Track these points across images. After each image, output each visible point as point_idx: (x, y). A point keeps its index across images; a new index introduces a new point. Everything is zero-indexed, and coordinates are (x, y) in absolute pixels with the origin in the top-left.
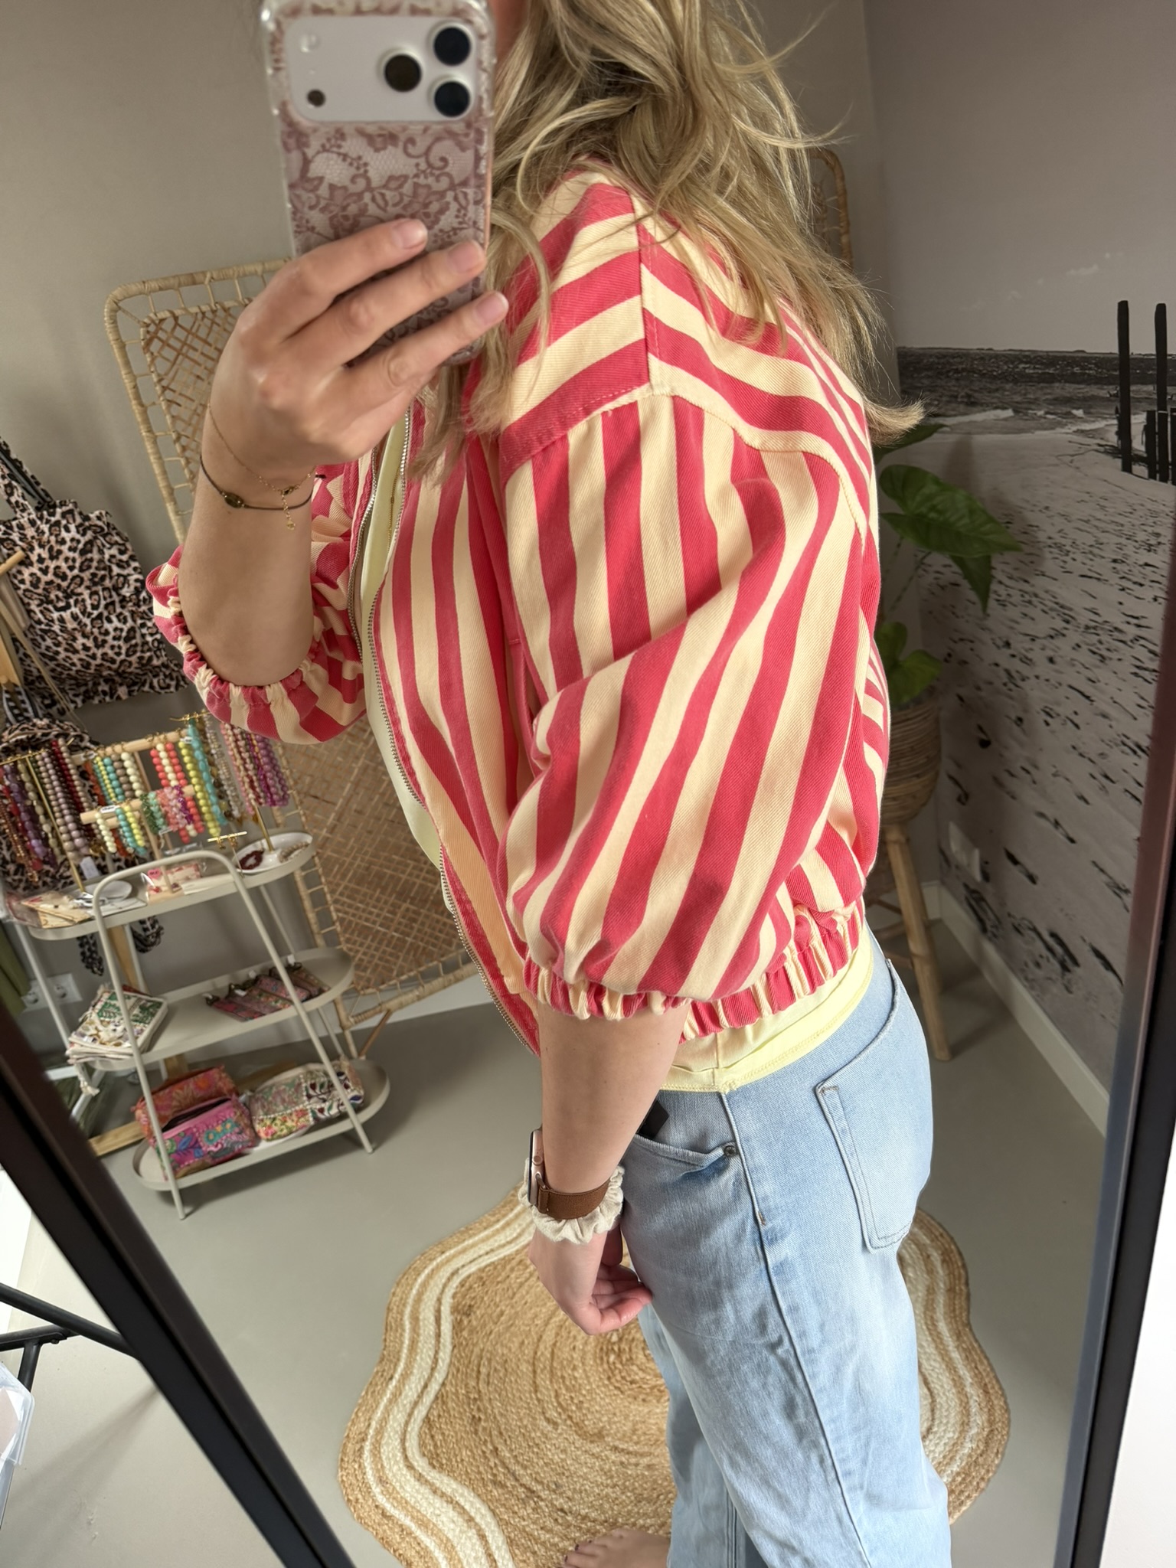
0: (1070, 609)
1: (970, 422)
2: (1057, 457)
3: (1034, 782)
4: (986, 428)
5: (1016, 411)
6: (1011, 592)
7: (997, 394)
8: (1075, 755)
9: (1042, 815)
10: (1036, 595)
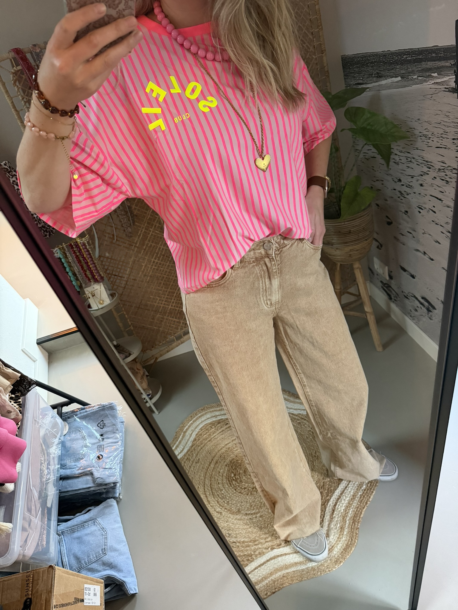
0: (431, 163)
2: (424, 96)
3: (414, 237)
8: (434, 224)
9: (417, 250)
10: (414, 158)
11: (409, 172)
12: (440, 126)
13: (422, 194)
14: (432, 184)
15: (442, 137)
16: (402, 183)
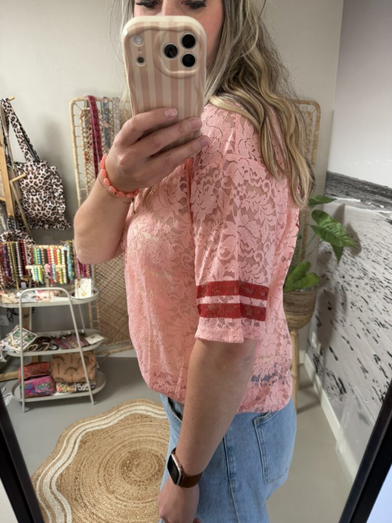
0: (367, 271)
1: (346, 201)
2: (373, 219)
3: (343, 326)
4: (351, 204)
5: (362, 201)
6: (349, 260)
7: (357, 194)
8: (358, 321)
9: (344, 338)
10: (356, 263)
11: (351, 273)
12: (377, 245)
13: (356, 294)
14: (364, 288)
15: (377, 254)
16: (345, 280)
